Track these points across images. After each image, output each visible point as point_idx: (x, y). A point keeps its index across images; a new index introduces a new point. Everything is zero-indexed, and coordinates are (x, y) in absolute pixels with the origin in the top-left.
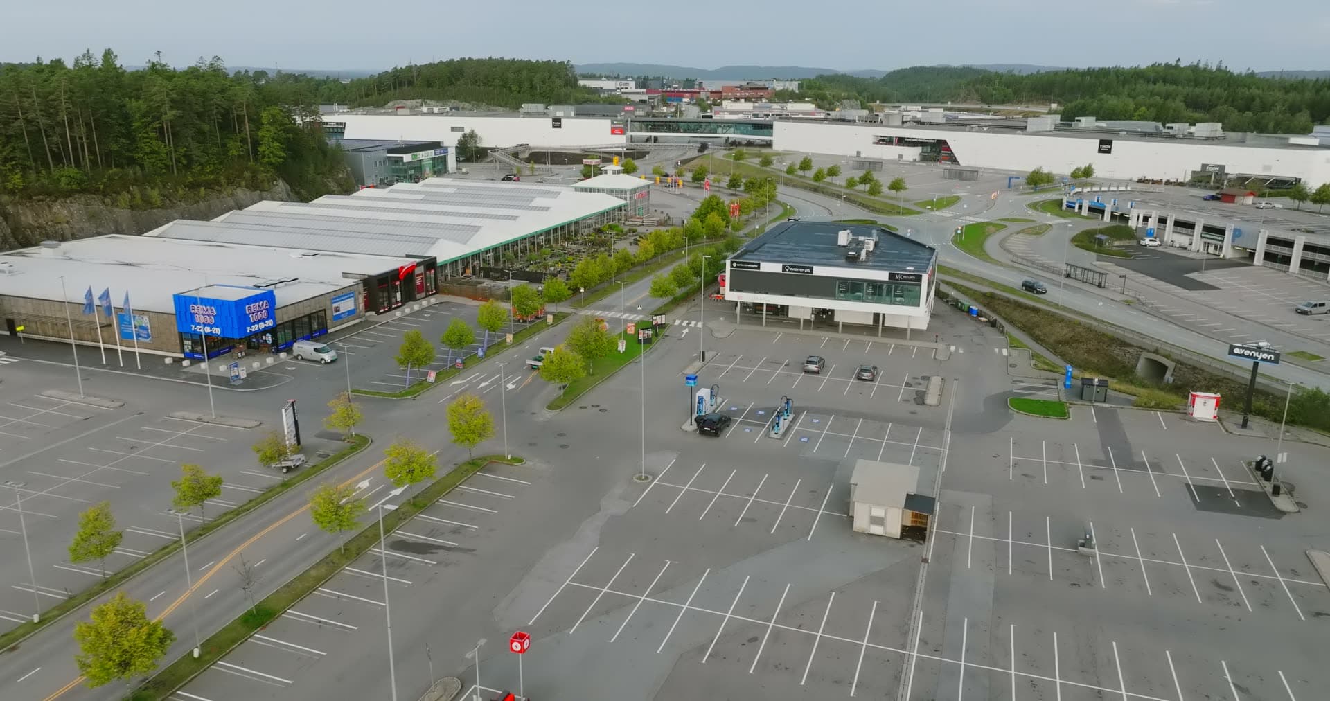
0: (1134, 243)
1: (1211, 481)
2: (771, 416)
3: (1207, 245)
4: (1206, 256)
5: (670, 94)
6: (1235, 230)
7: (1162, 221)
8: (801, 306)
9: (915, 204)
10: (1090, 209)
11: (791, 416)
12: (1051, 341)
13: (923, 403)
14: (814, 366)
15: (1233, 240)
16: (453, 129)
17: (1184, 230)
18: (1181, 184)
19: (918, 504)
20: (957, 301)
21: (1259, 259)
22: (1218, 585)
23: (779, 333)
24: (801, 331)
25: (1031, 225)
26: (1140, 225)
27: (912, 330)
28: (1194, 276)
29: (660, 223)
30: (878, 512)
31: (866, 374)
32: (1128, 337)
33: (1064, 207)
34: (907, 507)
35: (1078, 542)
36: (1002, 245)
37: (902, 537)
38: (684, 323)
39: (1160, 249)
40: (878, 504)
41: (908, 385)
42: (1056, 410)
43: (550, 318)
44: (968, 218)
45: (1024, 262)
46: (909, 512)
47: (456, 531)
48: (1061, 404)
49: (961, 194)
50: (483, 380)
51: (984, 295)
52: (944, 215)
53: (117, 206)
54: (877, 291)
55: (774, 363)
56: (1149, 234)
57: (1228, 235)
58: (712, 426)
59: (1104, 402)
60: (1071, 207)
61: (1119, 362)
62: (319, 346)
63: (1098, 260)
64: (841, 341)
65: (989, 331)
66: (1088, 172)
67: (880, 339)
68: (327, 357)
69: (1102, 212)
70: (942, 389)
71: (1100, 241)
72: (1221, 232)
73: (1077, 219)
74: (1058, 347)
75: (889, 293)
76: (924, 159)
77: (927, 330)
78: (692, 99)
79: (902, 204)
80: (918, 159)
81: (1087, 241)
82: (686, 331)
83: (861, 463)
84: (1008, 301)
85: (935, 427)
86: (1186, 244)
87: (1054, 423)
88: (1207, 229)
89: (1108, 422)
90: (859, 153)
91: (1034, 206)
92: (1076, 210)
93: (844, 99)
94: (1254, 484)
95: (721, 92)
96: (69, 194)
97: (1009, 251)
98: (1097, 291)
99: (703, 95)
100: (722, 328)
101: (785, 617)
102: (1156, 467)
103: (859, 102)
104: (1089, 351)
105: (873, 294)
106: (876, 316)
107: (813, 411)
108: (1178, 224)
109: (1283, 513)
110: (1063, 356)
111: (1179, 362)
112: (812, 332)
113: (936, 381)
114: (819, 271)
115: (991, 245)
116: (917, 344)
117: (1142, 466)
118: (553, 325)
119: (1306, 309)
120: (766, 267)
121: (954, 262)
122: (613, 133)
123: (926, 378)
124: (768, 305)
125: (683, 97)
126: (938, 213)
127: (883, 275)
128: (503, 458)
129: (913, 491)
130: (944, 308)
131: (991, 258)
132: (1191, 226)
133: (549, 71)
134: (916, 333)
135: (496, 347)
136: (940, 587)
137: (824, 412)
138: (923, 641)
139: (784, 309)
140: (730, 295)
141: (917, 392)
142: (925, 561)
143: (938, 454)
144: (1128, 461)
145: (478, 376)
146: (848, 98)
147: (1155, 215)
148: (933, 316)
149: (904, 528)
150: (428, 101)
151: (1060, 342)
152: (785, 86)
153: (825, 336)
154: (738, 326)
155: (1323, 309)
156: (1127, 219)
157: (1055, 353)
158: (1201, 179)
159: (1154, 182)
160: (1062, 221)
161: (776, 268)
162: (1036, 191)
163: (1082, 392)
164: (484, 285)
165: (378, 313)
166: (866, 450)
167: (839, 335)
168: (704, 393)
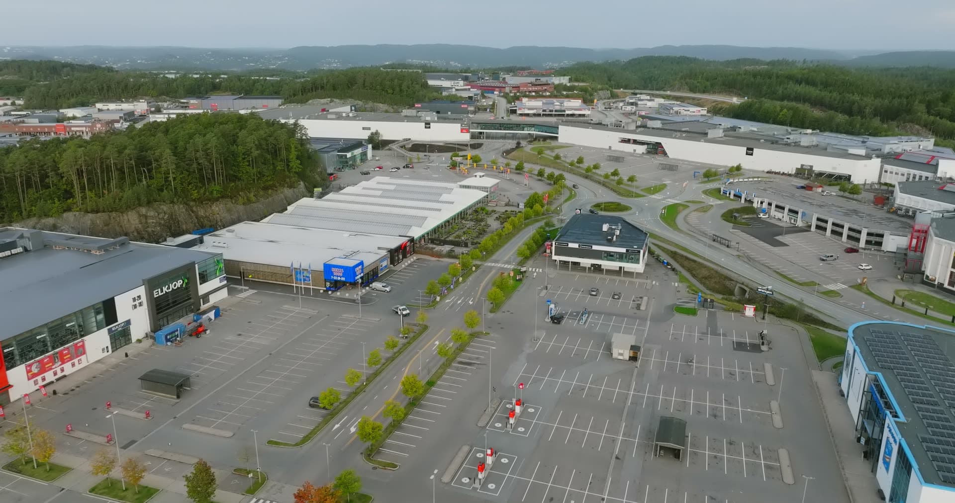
0: (755, 216)
1: (742, 340)
2: (578, 315)
3: (790, 219)
4: (789, 225)
5: (486, 88)
6: (803, 213)
7: (770, 204)
8: (586, 262)
9: (642, 190)
10: (735, 195)
11: (587, 315)
12: (700, 277)
13: (639, 309)
14: (593, 292)
15: (802, 218)
16: (364, 129)
17: (780, 210)
18: (790, 175)
19: (635, 348)
20: (658, 256)
21: (813, 228)
22: (730, 374)
23: (578, 275)
24: (587, 274)
25: (703, 205)
26: (759, 206)
27: (637, 273)
28: (779, 238)
29: (507, 205)
30: (621, 351)
31: (616, 296)
32: (733, 276)
33: (722, 193)
34: (631, 349)
35: (688, 361)
36: (685, 219)
37: (629, 360)
38: (533, 269)
39: (768, 220)
40: (621, 349)
41: (634, 301)
42: (692, 312)
43: (474, 268)
44: (669, 200)
45: (695, 231)
46: (632, 351)
47: (477, 359)
48: (695, 309)
49: (667, 182)
50: (458, 300)
51: (672, 252)
52: (657, 198)
53: (237, 204)
54: (621, 257)
55: (576, 290)
56: (764, 211)
57: (800, 215)
58: (557, 319)
59: (713, 308)
60: (725, 193)
61: (728, 287)
62: (384, 285)
63: (733, 229)
64: (605, 279)
65: (671, 273)
66: (738, 168)
67: (622, 278)
68: (388, 289)
69: (740, 197)
70: (648, 303)
71: (735, 217)
72: (797, 213)
73: (727, 201)
74: (703, 280)
75: (626, 257)
76: (649, 152)
77: (644, 273)
78: (500, 92)
79: (634, 190)
80: (645, 152)
81: (730, 216)
82: (535, 274)
83: (615, 335)
84: (682, 256)
85: (643, 319)
86: (781, 218)
87: (691, 317)
88: (790, 211)
89: (712, 316)
90: (610, 147)
91: (706, 192)
92: (728, 195)
93: (599, 90)
94: (758, 341)
95: (519, 87)
96: (217, 200)
97: (688, 223)
98: (726, 249)
99: (507, 90)
100: (552, 273)
101: (591, 383)
102: (724, 335)
103: (609, 92)
104: (715, 283)
105: (619, 258)
106: (620, 268)
107: (594, 312)
108: (777, 206)
109: (763, 351)
110: (704, 284)
111: (751, 289)
112: (592, 275)
113: (645, 299)
114: (595, 247)
115: (680, 219)
116: (637, 281)
117: (719, 335)
118: (476, 271)
119: (825, 258)
120: (571, 245)
121: (659, 231)
122: (462, 132)
123: (641, 298)
124: (572, 262)
125: (494, 90)
126: (653, 196)
127: (623, 250)
128: (482, 333)
129: (633, 344)
130: (653, 260)
131: (679, 229)
132: (783, 208)
133: (411, 80)
134: (638, 275)
135: (457, 283)
136: (641, 374)
137: (600, 313)
138: (635, 389)
139: (578, 264)
140: (554, 257)
141: (637, 304)
142: (637, 367)
143: (644, 330)
144: (715, 333)
145: (454, 299)
146: (602, 89)
147: (766, 201)
148: (647, 265)
149: (630, 357)
150: (335, 100)
151: (703, 278)
152: (560, 80)
153: (598, 276)
154: (558, 271)
155: (832, 258)
156: (753, 202)
157: (701, 283)
158: (801, 172)
159: (776, 173)
160: (719, 202)
161: (576, 246)
162: (709, 181)
163: (704, 303)
164: (436, 249)
165: (394, 266)
166: (617, 329)
167: (604, 276)
168: (552, 306)
